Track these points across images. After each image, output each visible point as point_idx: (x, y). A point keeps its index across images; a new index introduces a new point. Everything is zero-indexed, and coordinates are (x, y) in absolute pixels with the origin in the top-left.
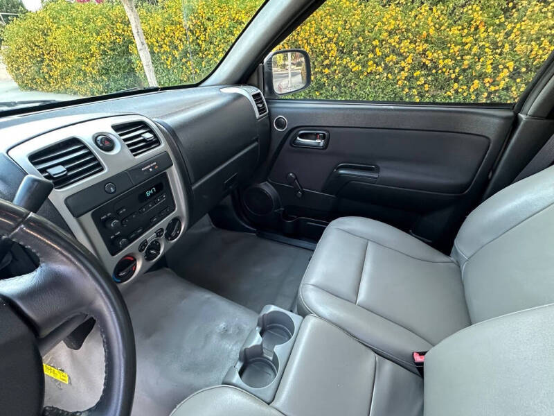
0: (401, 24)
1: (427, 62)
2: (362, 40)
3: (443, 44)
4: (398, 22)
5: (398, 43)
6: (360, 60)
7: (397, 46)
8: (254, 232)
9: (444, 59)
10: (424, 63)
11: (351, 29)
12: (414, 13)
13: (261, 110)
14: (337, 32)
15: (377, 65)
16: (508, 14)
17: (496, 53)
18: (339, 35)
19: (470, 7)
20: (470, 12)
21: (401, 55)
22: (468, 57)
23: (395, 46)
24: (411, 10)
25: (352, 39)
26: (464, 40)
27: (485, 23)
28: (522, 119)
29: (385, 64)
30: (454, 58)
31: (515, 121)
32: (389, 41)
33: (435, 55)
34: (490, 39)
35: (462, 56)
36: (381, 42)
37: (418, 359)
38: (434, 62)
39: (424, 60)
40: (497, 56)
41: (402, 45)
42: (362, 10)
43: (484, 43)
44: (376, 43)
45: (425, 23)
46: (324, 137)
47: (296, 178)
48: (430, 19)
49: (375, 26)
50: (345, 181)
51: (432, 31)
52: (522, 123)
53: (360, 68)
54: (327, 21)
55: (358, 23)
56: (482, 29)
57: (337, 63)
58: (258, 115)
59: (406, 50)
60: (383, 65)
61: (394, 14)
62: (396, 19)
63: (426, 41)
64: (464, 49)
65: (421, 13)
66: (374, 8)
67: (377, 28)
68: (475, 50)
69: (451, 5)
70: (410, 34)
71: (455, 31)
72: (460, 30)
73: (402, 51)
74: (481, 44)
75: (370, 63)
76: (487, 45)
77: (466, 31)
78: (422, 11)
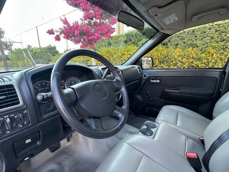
0: (182, 53)
1: (194, 65)
2: (167, 59)
3: (200, 59)
4: (181, 53)
5: (181, 59)
6: (167, 64)
7: (181, 60)
8: (133, 114)
9: (201, 64)
10: (193, 66)
11: (163, 55)
12: (186, 50)
13: (140, 71)
14: (158, 56)
15: (174, 66)
16: (224, 50)
17: (223, 62)
18: (159, 57)
19: (208, 48)
20: (208, 49)
21: (183, 63)
22: (211, 63)
23: (180, 60)
24: (185, 50)
25: (164, 58)
26: (208, 58)
27: (216, 52)
28: (226, 71)
29: (177, 66)
30: (205, 64)
31: (224, 73)
32: (178, 59)
33: (197, 63)
34: (219, 58)
35: (208, 63)
36: (175, 59)
37: (201, 139)
38: (197, 65)
39: (193, 65)
40: (223, 63)
41: (183, 60)
42: (167, 50)
43: (216, 59)
44: (173, 59)
45: (191, 53)
46: (159, 80)
47: (150, 93)
48: (193, 52)
49: (172, 54)
50: (168, 93)
51: (194, 55)
52: (227, 73)
53: (168, 67)
54: (154, 53)
55: (166, 54)
56: (215, 55)
57: (159, 66)
58: (139, 72)
59: (185, 61)
60: (176, 66)
61: (179, 51)
62: (180, 52)
63: (193, 59)
64: (209, 61)
65: (189, 50)
66: (171, 49)
67: (173, 55)
68: (213, 61)
69: (200, 48)
70: (186, 57)
71: (203, 55)
72: (205, 55)
73: (183, 62)
74: (215, 59)
75: (171, 65)
76: (218, 59)
77: (208, 55)
78: (189, 49)
